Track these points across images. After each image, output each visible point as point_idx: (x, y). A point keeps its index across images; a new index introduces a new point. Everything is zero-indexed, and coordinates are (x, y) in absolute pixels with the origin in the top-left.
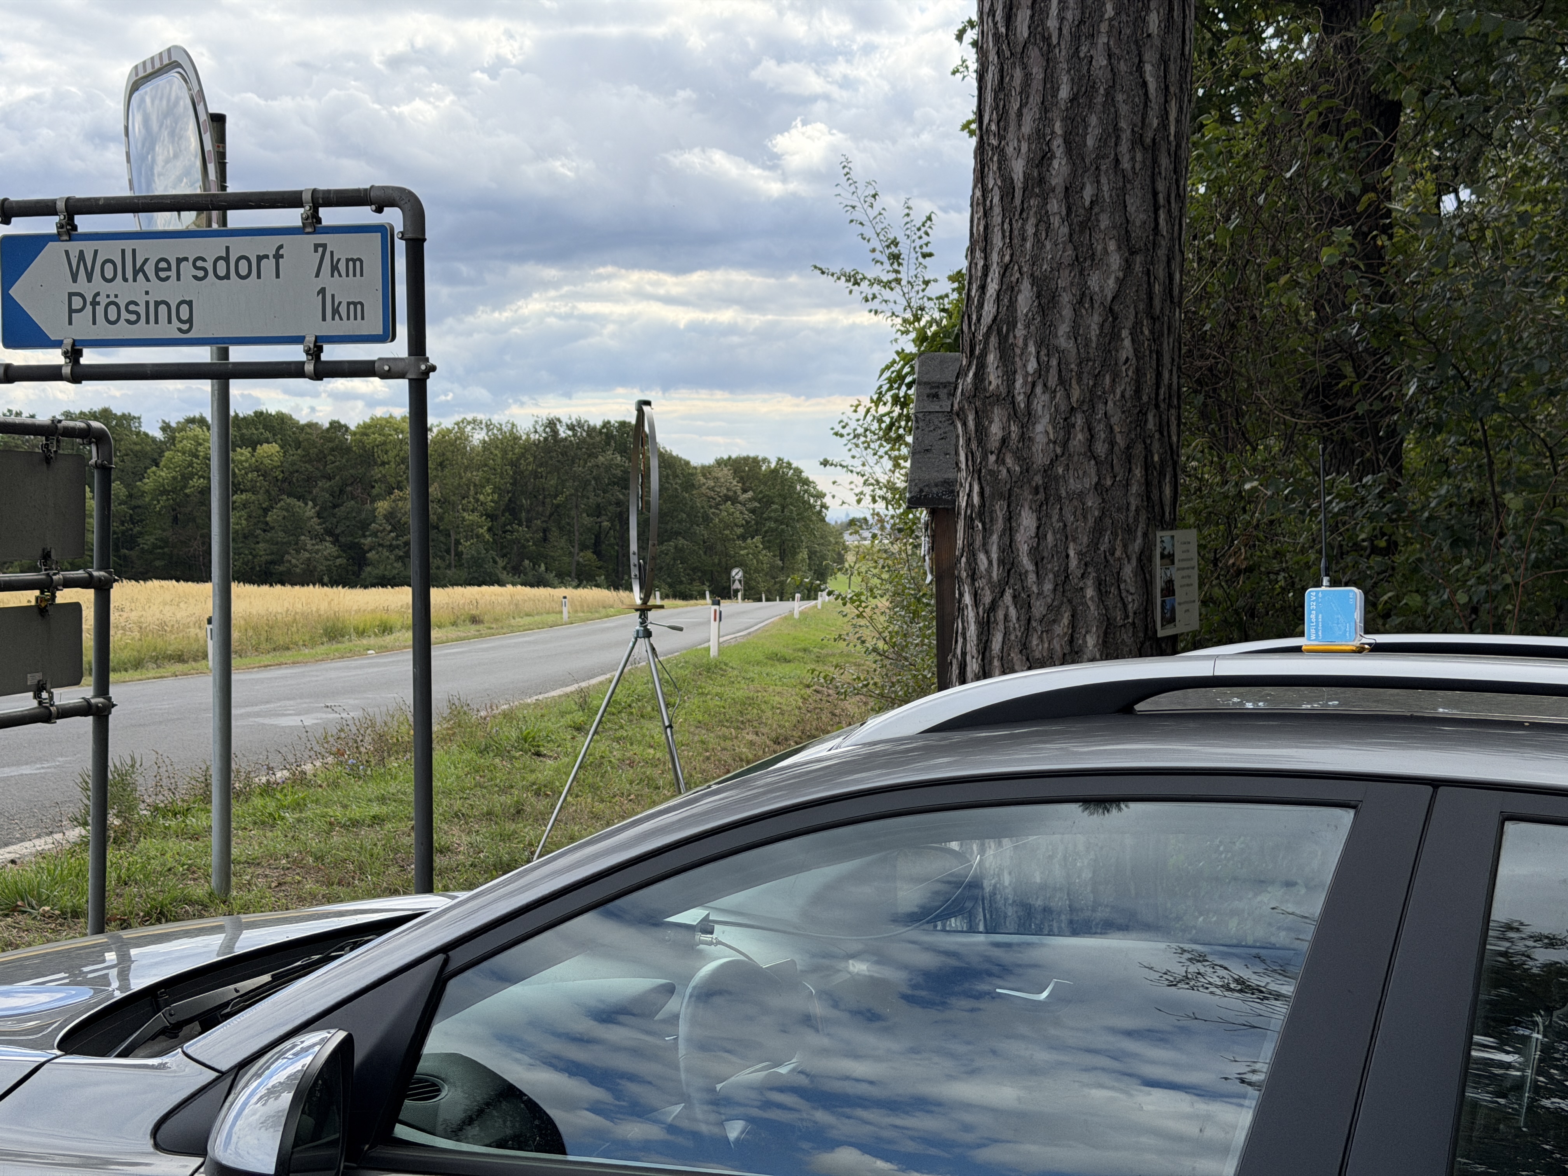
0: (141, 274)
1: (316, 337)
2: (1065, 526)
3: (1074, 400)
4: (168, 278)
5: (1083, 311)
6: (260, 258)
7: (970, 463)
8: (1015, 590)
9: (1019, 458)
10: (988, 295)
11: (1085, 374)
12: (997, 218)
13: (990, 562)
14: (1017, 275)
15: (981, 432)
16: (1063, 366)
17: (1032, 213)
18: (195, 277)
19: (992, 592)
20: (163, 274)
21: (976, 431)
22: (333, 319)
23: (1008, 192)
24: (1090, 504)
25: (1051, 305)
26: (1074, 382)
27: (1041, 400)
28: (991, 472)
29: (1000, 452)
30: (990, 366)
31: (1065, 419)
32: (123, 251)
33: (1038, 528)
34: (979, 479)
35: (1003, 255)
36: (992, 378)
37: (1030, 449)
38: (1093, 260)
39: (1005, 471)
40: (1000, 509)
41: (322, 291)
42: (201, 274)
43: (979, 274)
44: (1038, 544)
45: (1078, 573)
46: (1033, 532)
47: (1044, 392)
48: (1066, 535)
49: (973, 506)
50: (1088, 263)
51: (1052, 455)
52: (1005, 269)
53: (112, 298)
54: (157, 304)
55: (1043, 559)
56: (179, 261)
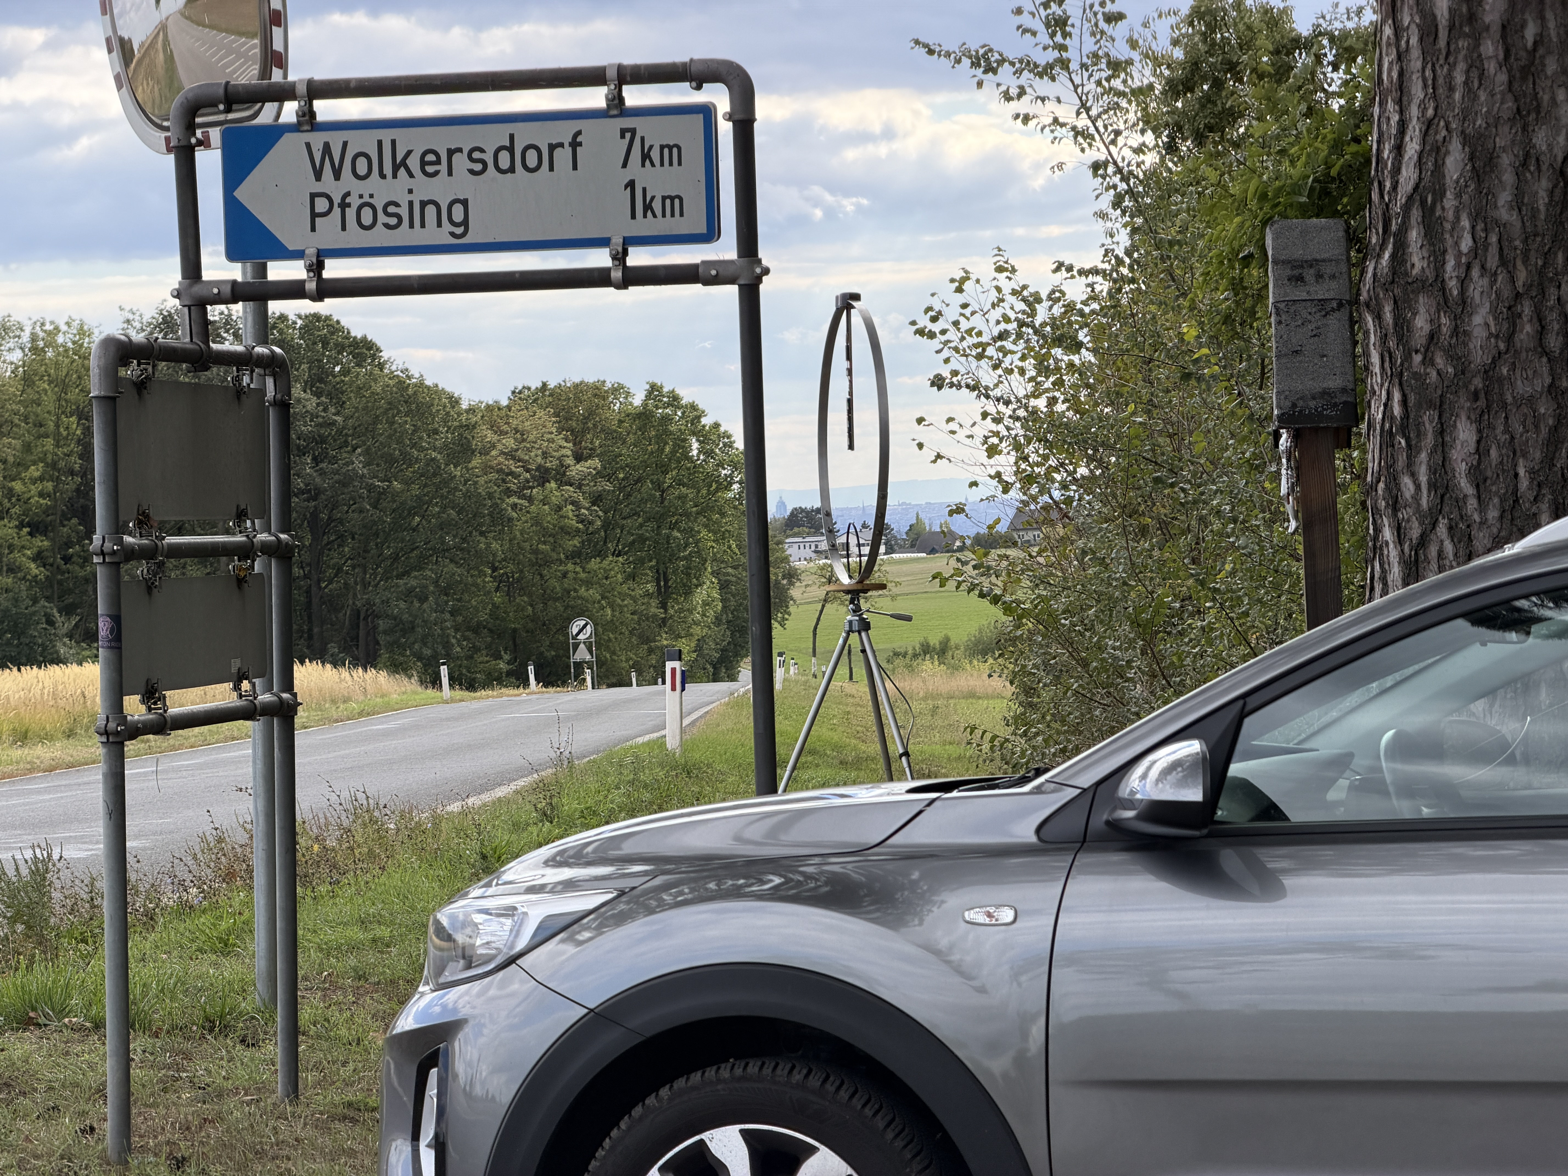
0: (402, 169)
1: (624, 238)
2: (1512, 438)
3: (1519, 284)
4: (437, 173)
5: (1528, 175)
6: (552, 148)
7: (1387, 365)
8: (1450, 520)
9: (1451, 356)
10: (1406, 158)
11: (1533, 253)
12: (1415, 62)
13: (1418, 487)
14: (1444, 133)
15: (1402, 326)
16: (1505, 244)
17: (1461, 57)
18: (472, 172)
19: (1421, 523)
20: (430, 169)
21: (1396, 324)
22: (645, 216)
23: (1428, 31)
24: (1542, 411)
25: (1488, 169)
26: (1519, 263)
27: (1478, 284)
28: (1416, 375)
29: (1427, 350)
30: (1413, 244)
31: (1509, 308)
32: (380, 143)
33: (1478, 442)
34: (1401, 384)
35: (1425, 109)
36: (1415, 259)
37: (1465, 344)
38: (1538, 112)
39: (1434, 374)
40: (1429, 421)
41: (631, 185)
42: (478, 167)
43: (1394, 131)
44: (1479, 463)
45: (1531, 496)
46: (1472, 448)
47: (1482, 276)
48: (1514, 450)
49: (1392, 418)
50: (1533, 116)
51: (1494, 352)
52: (1428, 126)
53: (366, 199)
54: (423, 204)
55: (1485, 480)
56: (451, 153)
